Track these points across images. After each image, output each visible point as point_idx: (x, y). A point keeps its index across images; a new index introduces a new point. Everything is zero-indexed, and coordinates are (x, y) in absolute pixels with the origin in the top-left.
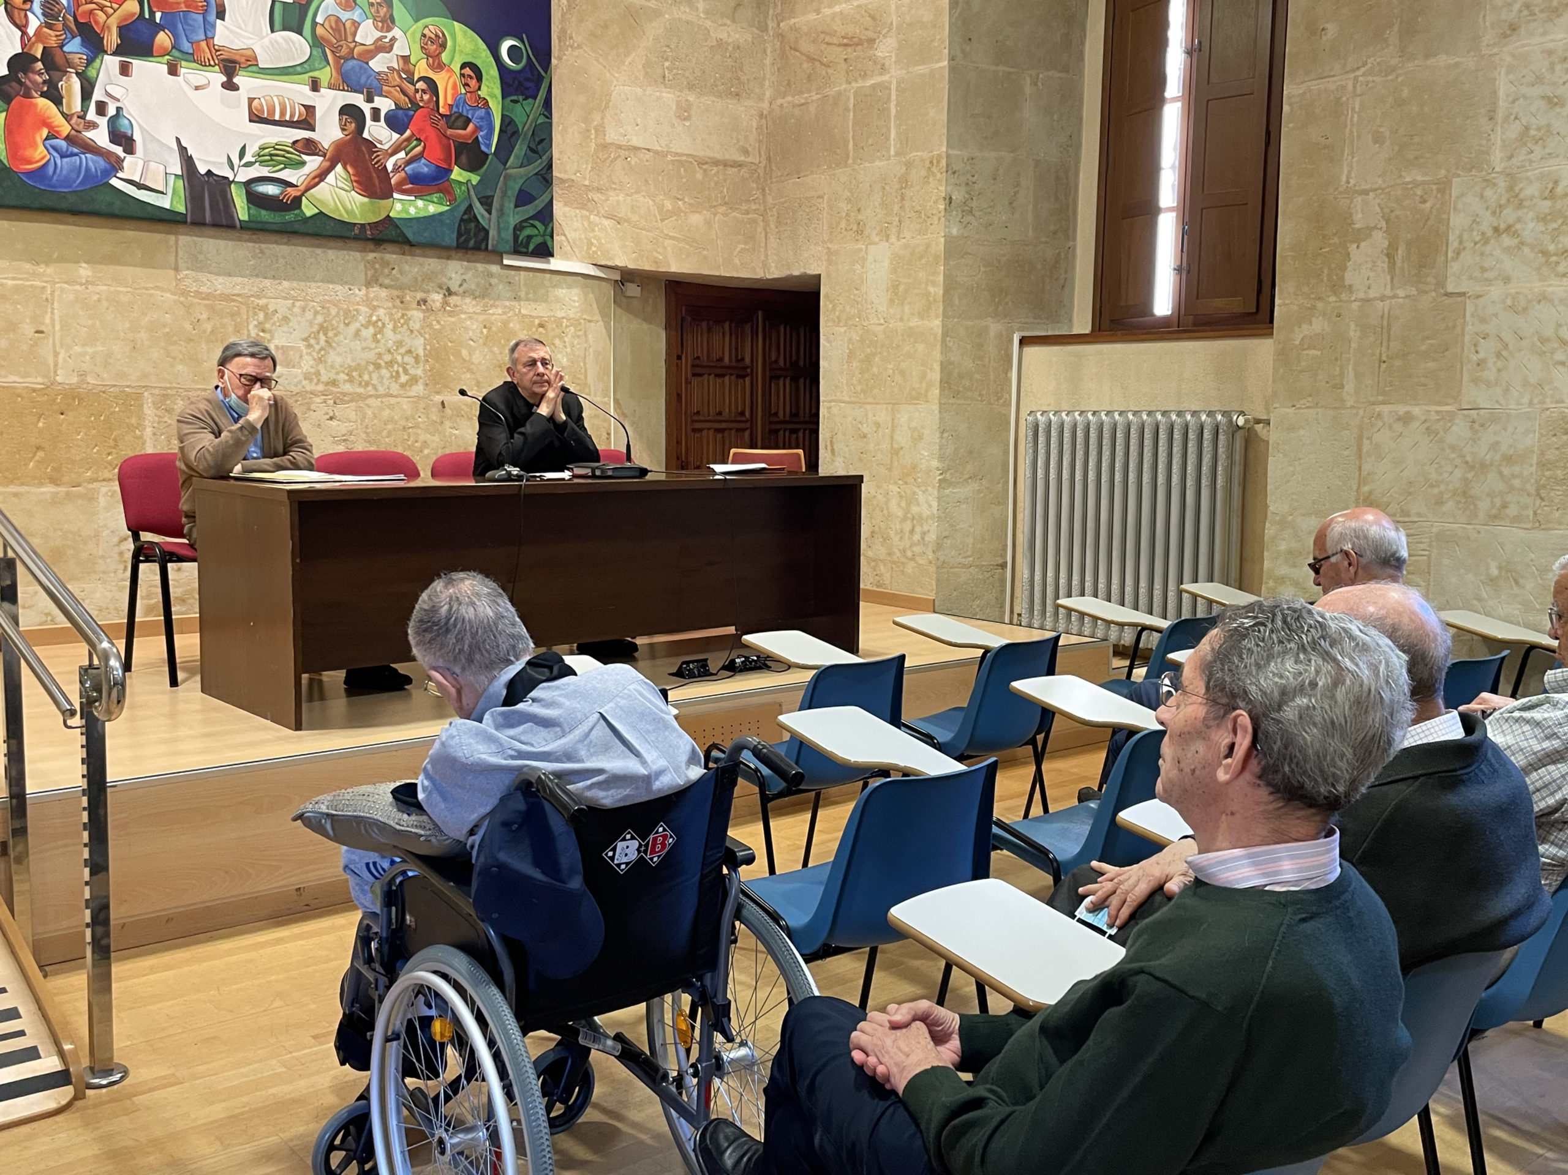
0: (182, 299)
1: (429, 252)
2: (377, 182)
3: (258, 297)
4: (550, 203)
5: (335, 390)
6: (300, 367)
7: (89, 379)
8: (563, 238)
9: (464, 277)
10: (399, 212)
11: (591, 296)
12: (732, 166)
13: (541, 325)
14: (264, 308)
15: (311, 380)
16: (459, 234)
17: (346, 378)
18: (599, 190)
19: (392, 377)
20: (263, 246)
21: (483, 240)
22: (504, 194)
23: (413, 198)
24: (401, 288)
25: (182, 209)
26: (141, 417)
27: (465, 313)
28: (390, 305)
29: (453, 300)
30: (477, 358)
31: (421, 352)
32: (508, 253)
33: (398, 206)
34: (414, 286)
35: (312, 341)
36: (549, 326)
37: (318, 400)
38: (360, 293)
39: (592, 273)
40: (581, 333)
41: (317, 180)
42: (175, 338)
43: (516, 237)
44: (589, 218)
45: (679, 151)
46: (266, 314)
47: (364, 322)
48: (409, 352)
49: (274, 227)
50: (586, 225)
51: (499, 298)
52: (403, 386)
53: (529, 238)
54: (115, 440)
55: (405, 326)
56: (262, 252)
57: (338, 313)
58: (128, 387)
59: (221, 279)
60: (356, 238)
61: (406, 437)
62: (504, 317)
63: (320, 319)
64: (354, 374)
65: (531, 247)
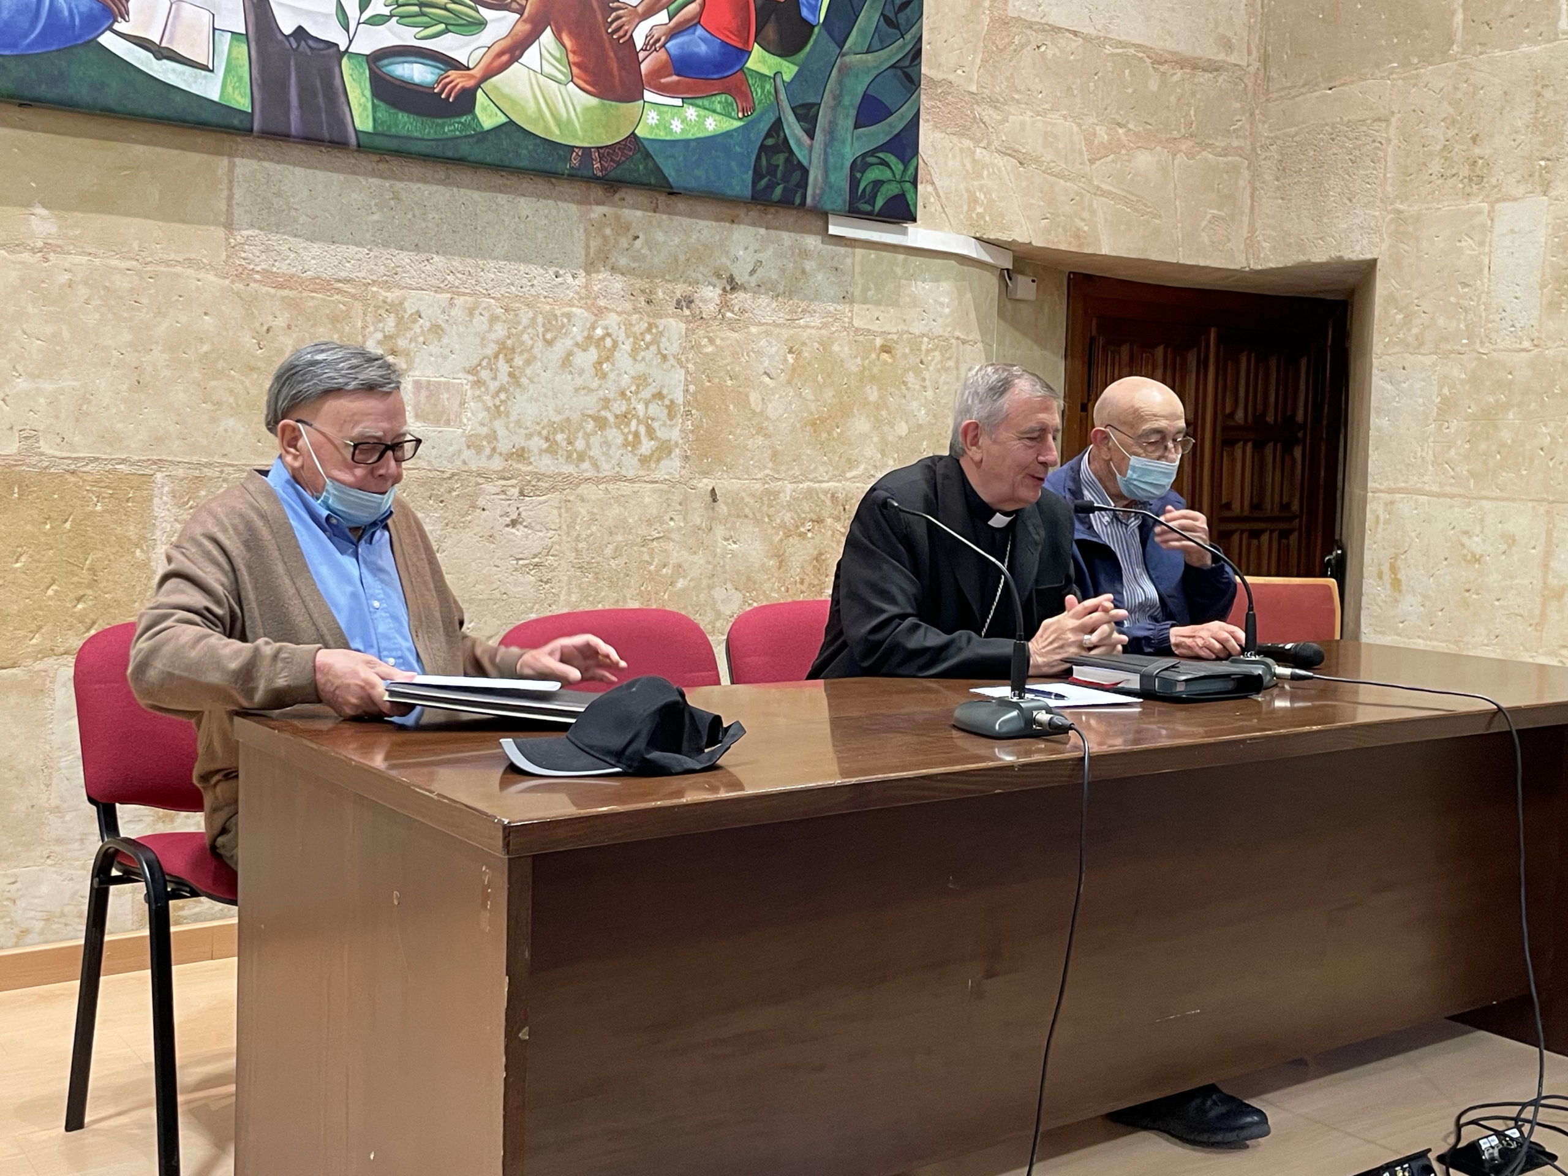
0: (238, 286)
1: (700, 207)
2: (615, 66)
3: (387, 286)
4: (914, 123)
5: (525, 468)
6: (461, 425)
7: (44, 447)
8: (930, 188)
9: (760, 256)
10: (652, 128)
11: (969, 295)
12: (1204, 70)
13: (886, 349)
14: (395, 308)
15: (479, 450)
16: (758, 175)
17: (545, 446)
18: (993, 103)
19: (625, 445)
20: (399, 185)
21: (798, 185)
22: (838, 98)
23: (679, 102)
24: (649, 275)
25: (242, 102)
26: (147, 523)
27: (760, 324)
28: (628, 306)
29: (739, 299)
30: (774, 408)
31: (680, 401)
32: (837, 213)
33: (652, 117)
34: (674, 270)
35: (485, 374)
36: (902, 349)
37: (490, 488)
38: (574, 282)
39: (974, 255)
40: (951, 363)
41: (505, 58)
42: (221, 364)
43: (854, 182)
44: (974, 153)
45: (1123, 38)
46: (400, 320)
47: (580, 339)
48: (659, 396)
49: (421, 147)
50: (969, 167)
51: (817, 296)
52: (644, 460)
53: (878, 184)
54: (93, 570)
55: (653, 348)
56: (396, 197)
57: (533, 320)
58: (123, 461)
59: (316, 248)
60: (573, 177)
61: (647, 558)
62: (823, 331)
63: (500, 331)
64: (559, 437)
65: (880, 202)
